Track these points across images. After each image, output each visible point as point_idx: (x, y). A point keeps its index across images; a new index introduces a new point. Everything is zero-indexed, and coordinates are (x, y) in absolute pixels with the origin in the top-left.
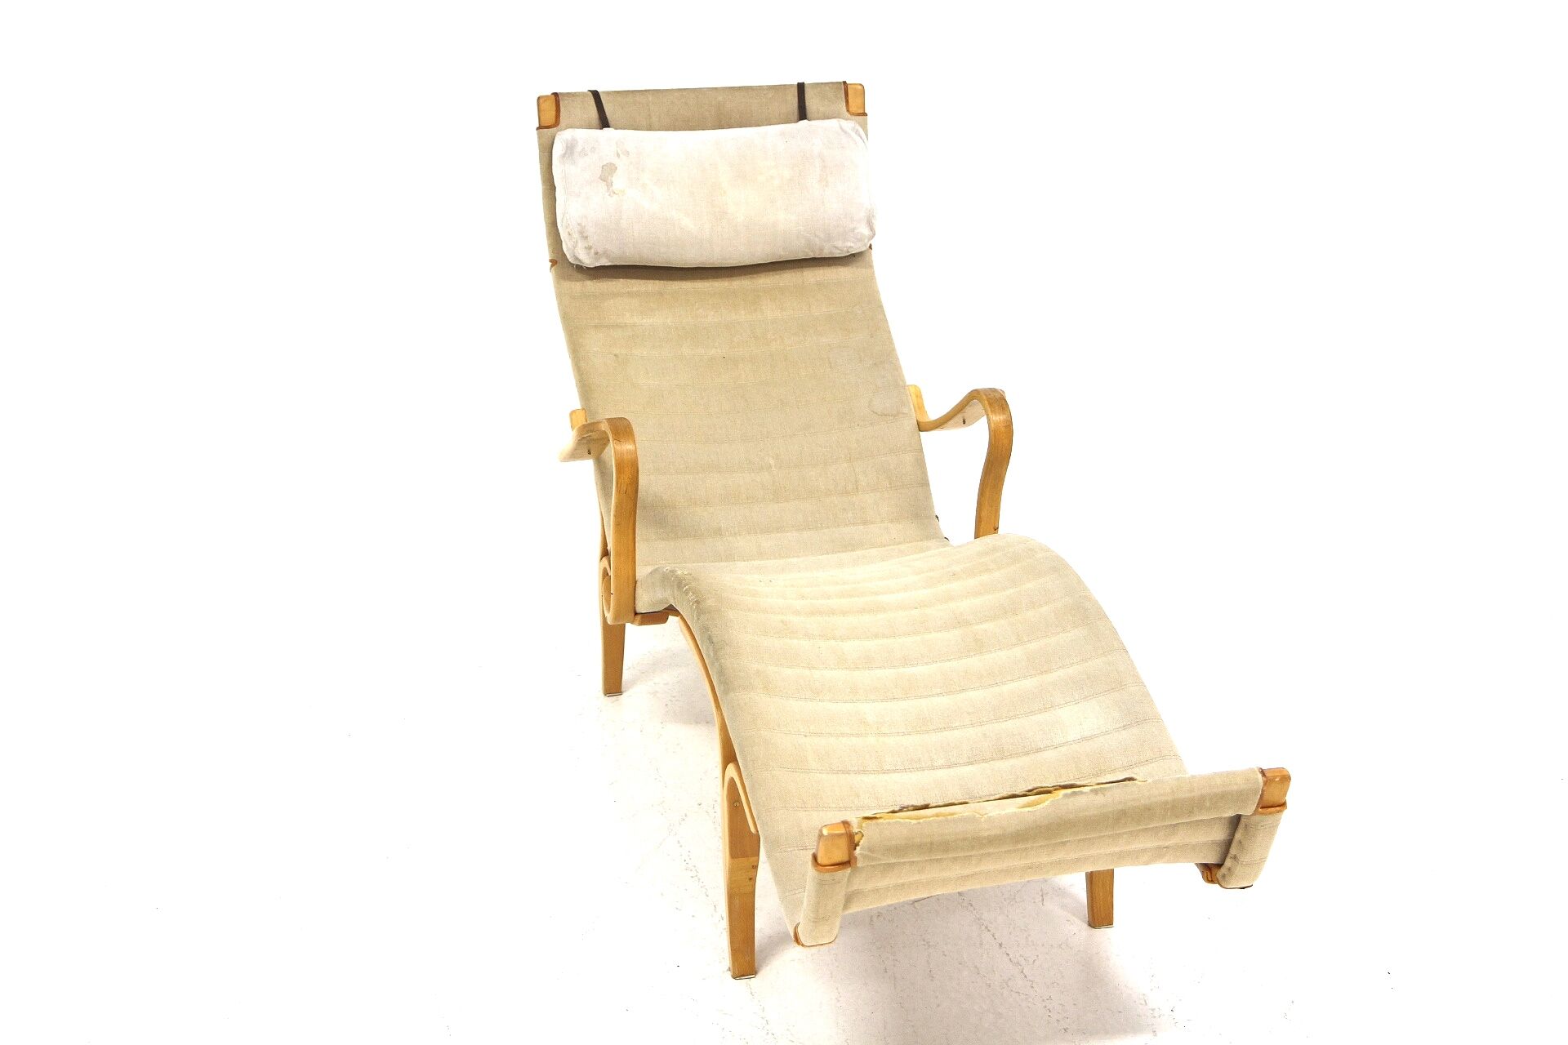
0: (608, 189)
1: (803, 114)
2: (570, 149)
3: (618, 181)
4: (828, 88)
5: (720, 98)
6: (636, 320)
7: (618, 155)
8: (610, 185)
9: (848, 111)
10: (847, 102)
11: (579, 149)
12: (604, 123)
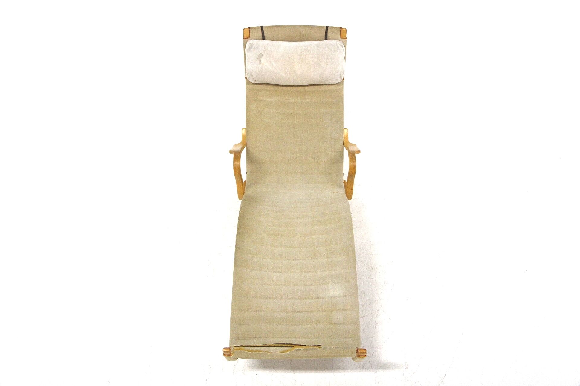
0: (259, 62)
1: (326, 38)
2: (251, 46)
3: (263, 60)
4: (335, 29)
5: (301, 30)
6: (267, 99)
7: (264, 51)
8: (260, 61)
9: (341, 37)
10: (341, 34)
11: (253, 47)
12: (263, 38)
